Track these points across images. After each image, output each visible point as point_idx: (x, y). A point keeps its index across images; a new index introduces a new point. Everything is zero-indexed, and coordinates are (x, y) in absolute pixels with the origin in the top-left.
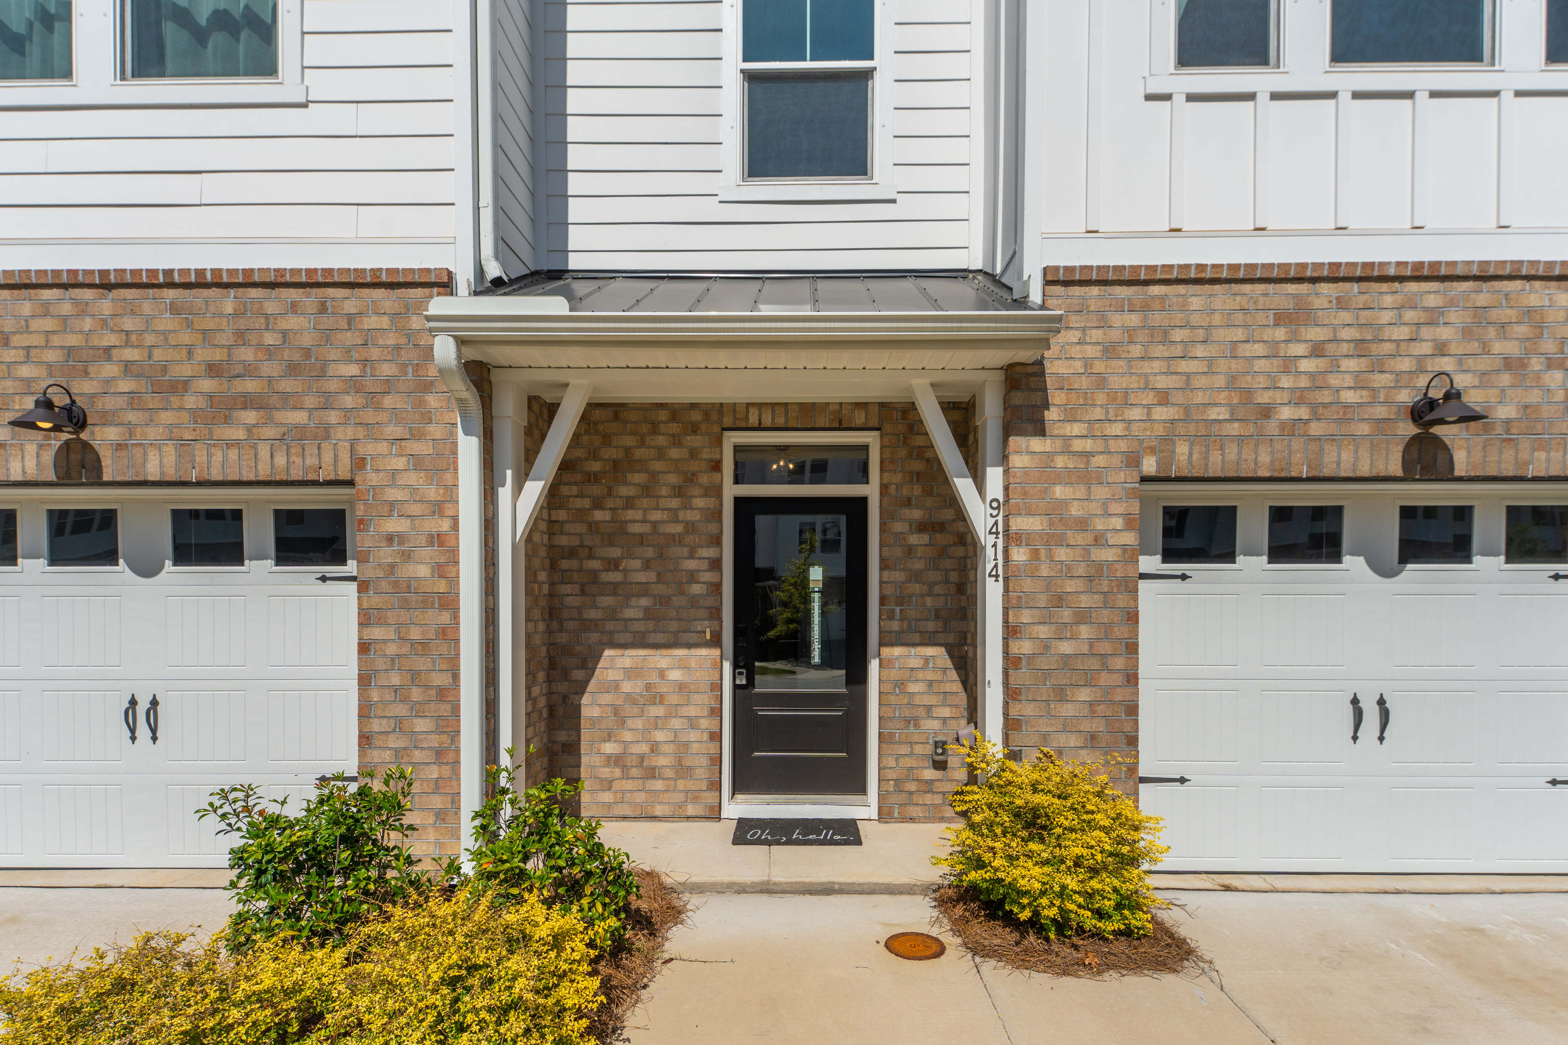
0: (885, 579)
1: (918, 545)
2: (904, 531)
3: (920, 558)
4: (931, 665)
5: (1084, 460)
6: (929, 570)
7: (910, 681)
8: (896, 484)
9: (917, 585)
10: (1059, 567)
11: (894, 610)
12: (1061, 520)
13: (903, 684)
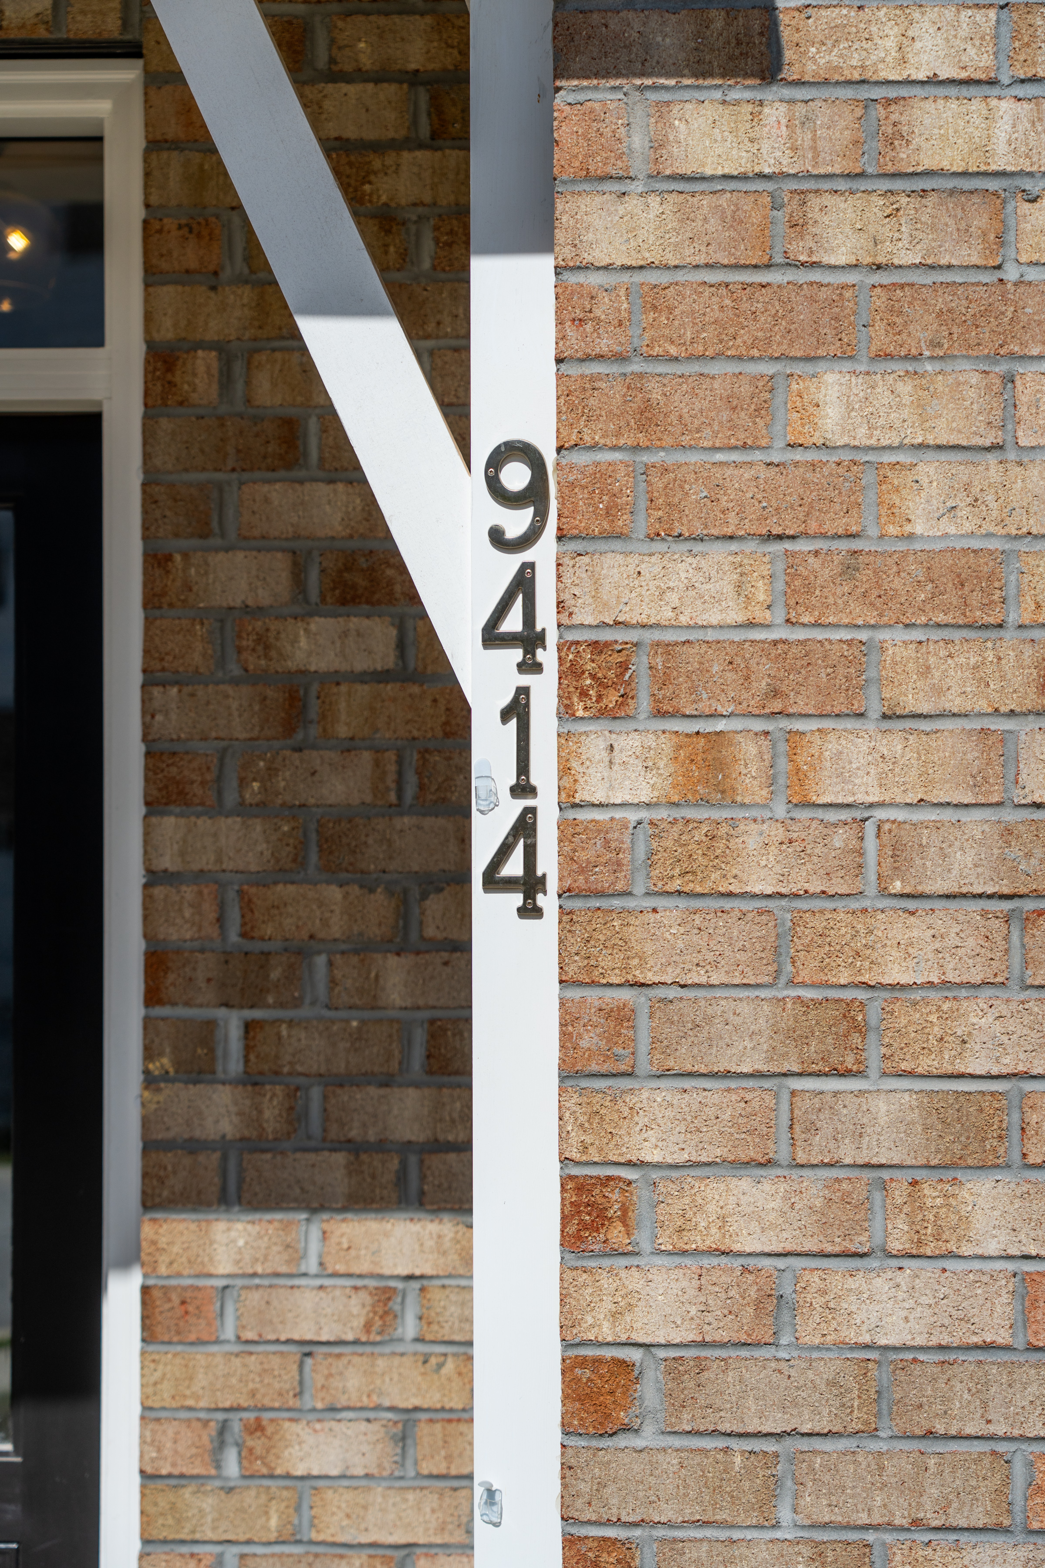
0: (167, 862)
1: (336, 678)
2: (264, 597)
3: (349, 747)
4: (410, 1327)
5: (980, 221)
6: (398, 808)
7: (296, 1413)
8: (219, 347)
9: (334, 893)
10: (841, 837)
11: (211, 1025)
12: (849, 570)
13: (258, 1428)
